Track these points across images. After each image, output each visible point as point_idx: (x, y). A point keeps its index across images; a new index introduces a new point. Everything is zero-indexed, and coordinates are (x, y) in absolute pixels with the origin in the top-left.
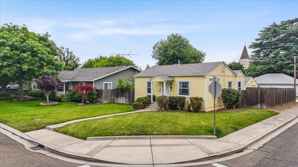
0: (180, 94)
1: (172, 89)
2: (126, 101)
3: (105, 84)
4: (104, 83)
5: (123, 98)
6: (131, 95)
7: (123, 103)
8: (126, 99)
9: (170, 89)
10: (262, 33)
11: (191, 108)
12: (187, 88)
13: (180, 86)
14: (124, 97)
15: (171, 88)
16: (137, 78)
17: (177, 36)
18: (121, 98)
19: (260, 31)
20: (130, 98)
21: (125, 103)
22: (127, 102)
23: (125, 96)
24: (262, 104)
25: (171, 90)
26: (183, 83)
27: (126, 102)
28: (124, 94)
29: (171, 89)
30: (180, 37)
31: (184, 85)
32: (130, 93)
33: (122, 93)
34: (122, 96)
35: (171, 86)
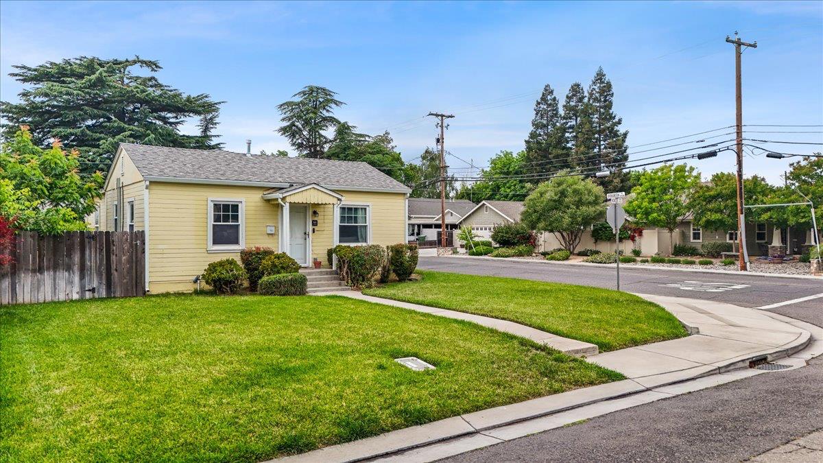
0: (340, 240)
1: (316, 228)
2: (82, 287)
5: (62, 275)
6: (120, 260)
7: (61, 297)
8: (82, 277)
9: (310, 228)
12: (360, 224)
13: (341, 217)
14: (69, 268)
15: (315, 223)
16: (153, 187)
18: (47, 276)
20: (114, 273)
21: (75, 297)
22: (93, 290)
23: (76, 268)
25: (314, 232)
26: (349, 209)
27: (83, 290)
28: (69, 255)
29: (314, 227)
31: (353, 216)
32: (115, 248)
33: (55, 251)
34: (48, 269)
35: (316, 219)
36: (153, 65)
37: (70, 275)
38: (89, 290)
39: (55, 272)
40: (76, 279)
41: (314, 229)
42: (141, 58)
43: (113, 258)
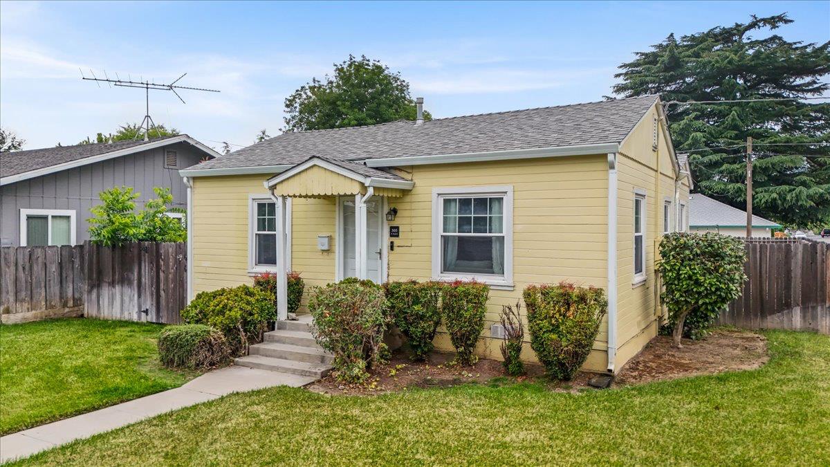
0: (446, 268)
1: (397, 241)
2: (140, 307)
3: (29, 218)
4: (25, 213)
5: (127, 290)
6: (167, 279)
7: (126, 317)
8: (139, 296)
9: (387, 239)
10: (624, 71)
11: (528, 355)
12: (488, 234)
13: (445, 219)
14: (130, 283)
15: (394, 232)
16: (199, 184)
17: (368, 65)
18: (118, 288)
19: (621, 67)
20: (162, 293)
21: (135, 318)
22: (146, 312)
23: (136, 282)
24: (814, 308)
25: (392, 248)
26: (465, 203)
27: (140, 311)
28: (131, 271)
29: (393, 239)
30: (379, 69)
31: (473, 215)
32: (162, 263)
33: (123, 263)
34: (118, 283)
35: (395, 224)
36: (773, 21)
37: (131, 291)
38: (144, 312)
39: (122, 286)
40: (136, 296)
41: (392, 243)
42: (759, 17)
43: (162, 274)
